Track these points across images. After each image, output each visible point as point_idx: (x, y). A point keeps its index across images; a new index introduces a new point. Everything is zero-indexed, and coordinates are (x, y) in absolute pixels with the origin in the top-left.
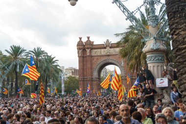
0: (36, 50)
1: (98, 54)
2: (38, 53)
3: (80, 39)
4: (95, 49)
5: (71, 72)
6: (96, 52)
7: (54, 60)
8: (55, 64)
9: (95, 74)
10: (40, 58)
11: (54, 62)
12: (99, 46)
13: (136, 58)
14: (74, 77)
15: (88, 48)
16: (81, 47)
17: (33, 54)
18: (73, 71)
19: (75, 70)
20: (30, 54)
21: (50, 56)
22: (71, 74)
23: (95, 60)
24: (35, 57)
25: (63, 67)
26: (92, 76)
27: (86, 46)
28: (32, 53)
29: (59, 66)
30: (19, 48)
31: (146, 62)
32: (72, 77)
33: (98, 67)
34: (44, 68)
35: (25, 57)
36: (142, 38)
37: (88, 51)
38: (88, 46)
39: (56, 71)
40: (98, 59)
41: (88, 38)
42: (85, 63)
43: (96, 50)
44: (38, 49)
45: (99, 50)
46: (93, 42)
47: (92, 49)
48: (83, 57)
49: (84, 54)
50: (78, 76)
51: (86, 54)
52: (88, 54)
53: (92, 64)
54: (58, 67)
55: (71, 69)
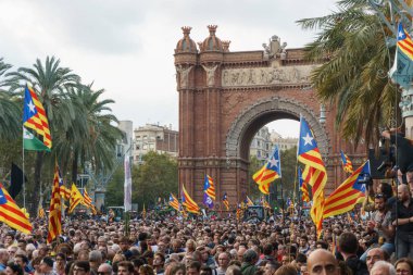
0: (44, 65)
1: (244, 84)
2: (50, 75)
3: (187, 31)
4: (234, 65)
5: (154, 138)
6: (234, 78)
7: (100, 99)
8: (104, 113)
9: (232, 148)
10: (56, 92)
11: (99, 107)
12: (244, 59)
13: (367, 99)
14: (163, 157)
15: (210, 64)
16: (188, 59)
17: (34, 80)
18: (161, 135)
19: (167, 132)
20: (23, 77)
21: (88, 88)
22: (153, 147)
23: (233, 101)
24: (39, 89)
25: (129, 123)
26: (221, 152)
27: (203, 57)
28: (28, 75)
29: (115, 119)
31: (399, 111)
32: (155, 155)
33: (242, 125)
34: (67, 124)
35: (7, 88)
36: (390, 34)
37: (210, 72)
38: (212, 57)
39: (104, 134)
40: (240, 99)
41: (212, 30)
42: (199, 111)
43: (236, 71)
44: (49, 64)
45: (246, 70)
46: (227, 45)
47: (223, 66)
48: (195, 91)
49: (195, 82)
50: (176, 154)
51: (204, 82)
52: (210, 83)
53: (221, 116)
54: (113, 123)
55: (153, 130)
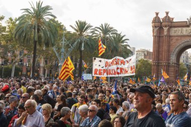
0: (104, 26)
1: (179, 34)
2: (106, 30)
3: (157, 14)
4: (175, 27)
5: (143, 54)
6: (175, 32)
7: (123, 39)
8: (125, 44)
9: (173, 58)
10: (108, 36)
11: (123, 42)
12: (179, 24)
14: (147, 61)
15: (166, 26)
16: (157, 24)
17: (100, 31)
18: (146, 53)
19: (148, 52)
20: (96, 30)
21: (120, 35)
22: (143, 57)
23: (174, 41)
24: (102, 34)
25: (134, 48)
26: (168, 59)
27: (163, 24)
28: (98, 30)
29: (129, 46)
30: (85, 23)
32: (144, 60)
33: (177, 50)
34: (112, 47)
35: (91, 34)
37: (166, 29)
38: (166, 23)
39: (125, 52)
40: (177, 40)
41: (167, 13)
42: (161, 44)
43: (176, 29)
45: (180, 29)
46: (173, 19)
47: (171, 27)
48: (160, 37)
49: (160, 33)
50: (151, 60)
51: (163, 33)
52: (165, 33)
53: (169, 46)
54: (128, 48)
55: (143, 51)
